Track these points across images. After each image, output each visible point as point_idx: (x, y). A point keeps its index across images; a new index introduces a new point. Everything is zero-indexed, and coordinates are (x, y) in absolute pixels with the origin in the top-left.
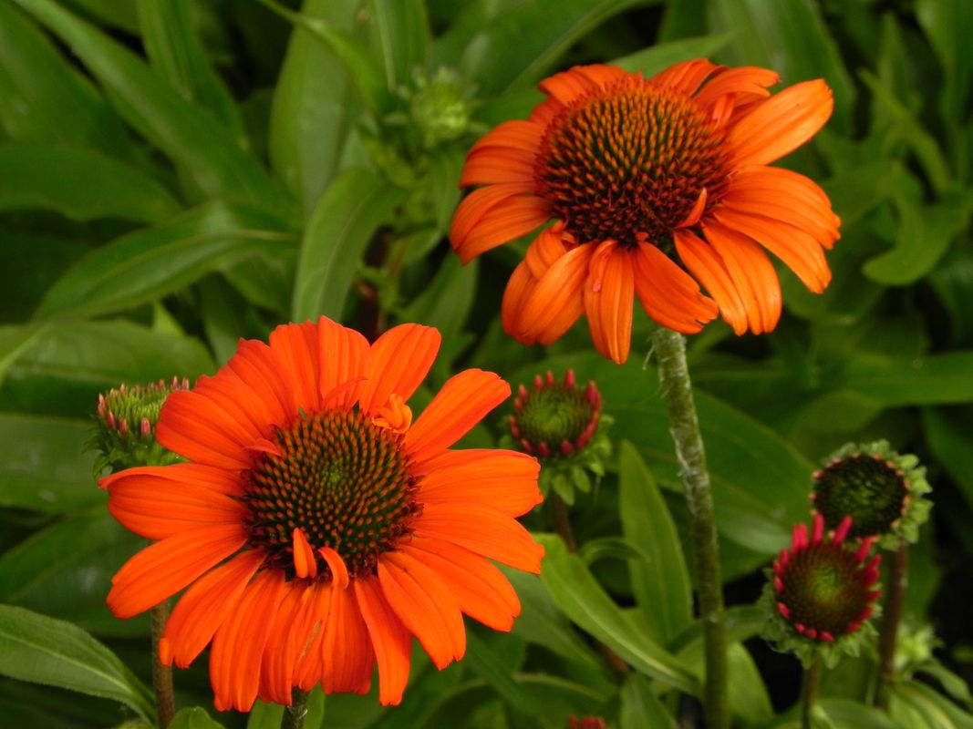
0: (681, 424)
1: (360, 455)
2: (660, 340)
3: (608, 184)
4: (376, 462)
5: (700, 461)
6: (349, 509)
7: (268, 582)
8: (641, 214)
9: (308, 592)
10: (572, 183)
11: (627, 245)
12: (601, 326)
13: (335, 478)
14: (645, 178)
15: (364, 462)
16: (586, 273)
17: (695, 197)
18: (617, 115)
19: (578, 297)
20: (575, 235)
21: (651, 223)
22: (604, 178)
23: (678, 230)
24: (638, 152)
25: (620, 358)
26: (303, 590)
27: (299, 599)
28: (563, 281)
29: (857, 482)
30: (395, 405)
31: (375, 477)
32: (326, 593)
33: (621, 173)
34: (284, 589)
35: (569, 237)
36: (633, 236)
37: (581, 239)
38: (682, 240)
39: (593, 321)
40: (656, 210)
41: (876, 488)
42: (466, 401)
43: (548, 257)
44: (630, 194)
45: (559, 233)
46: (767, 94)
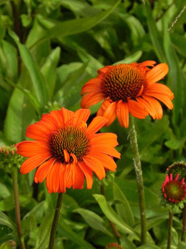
0: (136, 156)
1: (77, 133)
2: (131, 132)
3: (120, 86)
4: (81, 134)
5: (140, 167)
6: (76, 145)
7: (57, 164)
8: (128, 93)
9: (67, 165)
10: (111, 87)
11: (125, 101)
12: (121, 119)
13: (72, 139)
14: (129, 84)
15: (78, 135)
16: (116, 108)
17: (140, 88)
18: (120, 70)
19: (115, 113)
20: (112, 100)
21: (131, 95)
22: (119, 85)
23: (137, 97)
24: (126, 78)
25: (127, 126)
26: (66, 165)
27: (65, 167)
28: (111, 111)
29: (178, 170)
30: (83, 123)
31: (81, 138)
32: (72, 165)
33: (123, 83)
34: (62, 165)
35: (111, 100)
36: (126, 98)
37: (114, 101)
38: (138, 99)
39: (119, 119)
40: (131, 92)
41: (183, 171)
42: (98, 123)
43: (106, 105)
44: (125, 88)
45: (109, 100)
46: (153, 66)
